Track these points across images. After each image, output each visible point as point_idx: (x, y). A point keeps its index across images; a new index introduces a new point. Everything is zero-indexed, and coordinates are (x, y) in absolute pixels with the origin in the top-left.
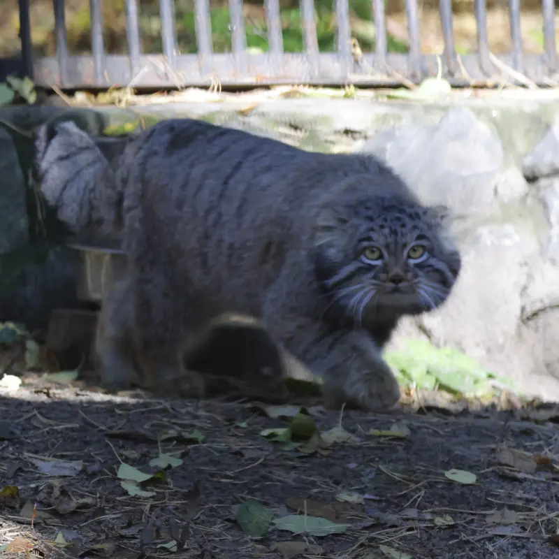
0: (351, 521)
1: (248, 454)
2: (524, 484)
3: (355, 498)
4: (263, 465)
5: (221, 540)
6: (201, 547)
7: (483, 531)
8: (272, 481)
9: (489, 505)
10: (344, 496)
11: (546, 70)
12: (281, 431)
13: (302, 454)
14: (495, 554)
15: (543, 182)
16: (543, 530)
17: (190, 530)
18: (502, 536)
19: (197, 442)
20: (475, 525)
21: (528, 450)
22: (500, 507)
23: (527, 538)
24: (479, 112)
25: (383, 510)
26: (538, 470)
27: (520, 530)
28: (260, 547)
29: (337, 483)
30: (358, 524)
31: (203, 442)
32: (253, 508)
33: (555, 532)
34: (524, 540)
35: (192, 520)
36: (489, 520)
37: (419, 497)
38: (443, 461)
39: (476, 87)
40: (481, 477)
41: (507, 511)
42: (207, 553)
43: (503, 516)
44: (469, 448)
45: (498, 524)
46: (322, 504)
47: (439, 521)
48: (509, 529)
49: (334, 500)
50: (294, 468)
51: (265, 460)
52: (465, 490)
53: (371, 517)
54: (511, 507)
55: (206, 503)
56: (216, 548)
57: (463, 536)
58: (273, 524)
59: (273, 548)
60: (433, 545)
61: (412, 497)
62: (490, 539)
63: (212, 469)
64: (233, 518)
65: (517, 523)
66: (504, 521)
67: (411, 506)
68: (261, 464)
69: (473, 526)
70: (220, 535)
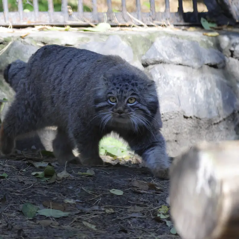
0: (71, 211)
1: (26, 183)
2: (144, 195)
3: (72, 201)
4: (33, 187)
5: (15, 219)
6: (7, 222)
7: (126, 215)
8: (36, 194)
9: (129, 204)
10: (67, 201)
11: (151, 19)
12: (40, 173)
13: (49, 183)
14: (131, 225)
15: (150, 67)
16: (152, 215)
17: (2, 215)
18: (135, 217)
19: (5, 178)
20: (123, 213)
21: (145, 181)
22: (134, 205)
23: (145, 218)
24: (123, 37)
25: (84, 207)
26: (149, 189)
27: (142, 215)
28: (32, 222)
29: (64, 195)
30: (74, 212)
31: (7, 178)
32: (29, 206)
33: (157, 215)
34: (144, 219)
35: (3, 211)
36: (129, 211)
37: (99, 201)
38: (109, 186)
39: (121, 26)
40: (125, 192)
41: (136, 207)
42: (9, 225)
43: (134, 209)
44: (120, 180)
45: (133, 212)
46: (58, 204)
47: (108, 211)
48: (137, 214)
49: (63, 202)
50: (46, 189)
51: (34, 185)
52: (119, 198)
53: (79, 209)
54: (138, 205)
55: (9, 204)
56: (13, 223)
57: (118, 217)
58: (38, 213)
59: (38, 222)
60: (105, 221)
61: (96, 201)
62: (130, 219)
63: (12, 189)
64: (20, 210)
65: (141, 212)
66: (135, 211)
67: (96, 205)
68: (32, 187)
69: (122, 213)
70: (15, 217)
